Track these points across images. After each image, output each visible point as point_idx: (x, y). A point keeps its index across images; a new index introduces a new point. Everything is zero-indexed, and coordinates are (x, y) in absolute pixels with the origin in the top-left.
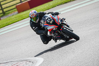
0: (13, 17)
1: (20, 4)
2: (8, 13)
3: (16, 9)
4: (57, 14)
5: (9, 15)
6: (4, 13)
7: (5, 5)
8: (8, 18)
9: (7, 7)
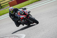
0: (7, 9)
1: (11, 1)
2: (4, 7)
3: (9, 5)
4: (25, 9)
5: (5, 8)
6: (1, 7)
7: (2, 2)
8: (4, 10)
9: (3, 4)
